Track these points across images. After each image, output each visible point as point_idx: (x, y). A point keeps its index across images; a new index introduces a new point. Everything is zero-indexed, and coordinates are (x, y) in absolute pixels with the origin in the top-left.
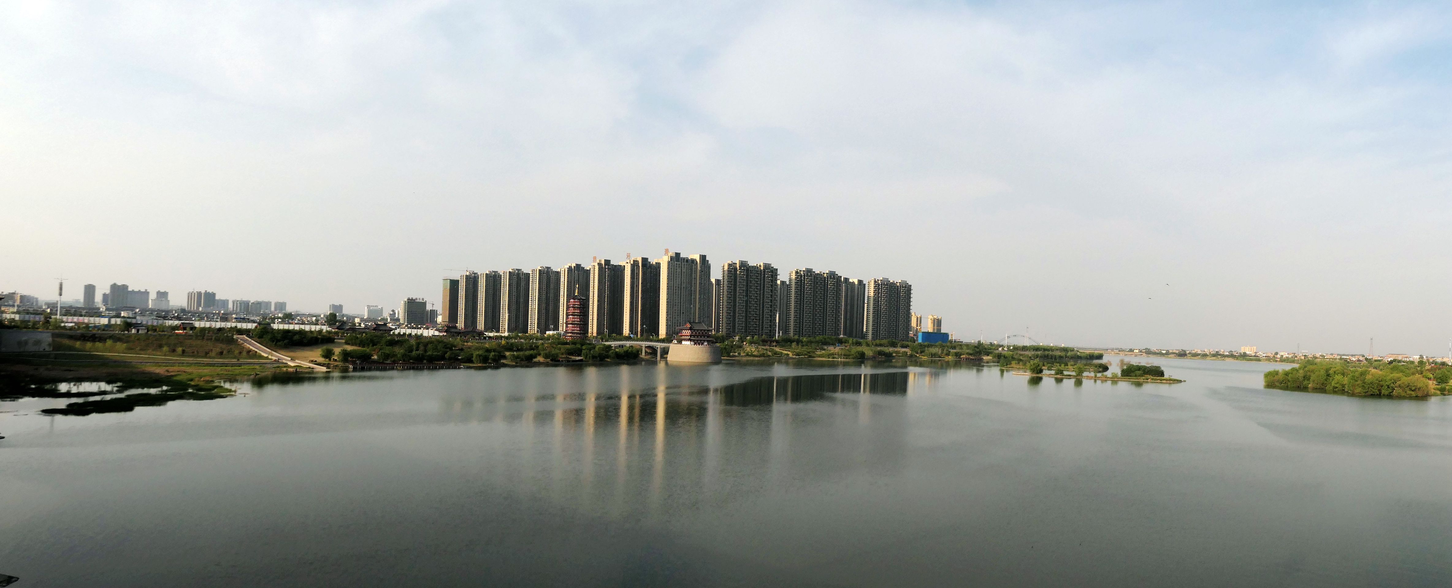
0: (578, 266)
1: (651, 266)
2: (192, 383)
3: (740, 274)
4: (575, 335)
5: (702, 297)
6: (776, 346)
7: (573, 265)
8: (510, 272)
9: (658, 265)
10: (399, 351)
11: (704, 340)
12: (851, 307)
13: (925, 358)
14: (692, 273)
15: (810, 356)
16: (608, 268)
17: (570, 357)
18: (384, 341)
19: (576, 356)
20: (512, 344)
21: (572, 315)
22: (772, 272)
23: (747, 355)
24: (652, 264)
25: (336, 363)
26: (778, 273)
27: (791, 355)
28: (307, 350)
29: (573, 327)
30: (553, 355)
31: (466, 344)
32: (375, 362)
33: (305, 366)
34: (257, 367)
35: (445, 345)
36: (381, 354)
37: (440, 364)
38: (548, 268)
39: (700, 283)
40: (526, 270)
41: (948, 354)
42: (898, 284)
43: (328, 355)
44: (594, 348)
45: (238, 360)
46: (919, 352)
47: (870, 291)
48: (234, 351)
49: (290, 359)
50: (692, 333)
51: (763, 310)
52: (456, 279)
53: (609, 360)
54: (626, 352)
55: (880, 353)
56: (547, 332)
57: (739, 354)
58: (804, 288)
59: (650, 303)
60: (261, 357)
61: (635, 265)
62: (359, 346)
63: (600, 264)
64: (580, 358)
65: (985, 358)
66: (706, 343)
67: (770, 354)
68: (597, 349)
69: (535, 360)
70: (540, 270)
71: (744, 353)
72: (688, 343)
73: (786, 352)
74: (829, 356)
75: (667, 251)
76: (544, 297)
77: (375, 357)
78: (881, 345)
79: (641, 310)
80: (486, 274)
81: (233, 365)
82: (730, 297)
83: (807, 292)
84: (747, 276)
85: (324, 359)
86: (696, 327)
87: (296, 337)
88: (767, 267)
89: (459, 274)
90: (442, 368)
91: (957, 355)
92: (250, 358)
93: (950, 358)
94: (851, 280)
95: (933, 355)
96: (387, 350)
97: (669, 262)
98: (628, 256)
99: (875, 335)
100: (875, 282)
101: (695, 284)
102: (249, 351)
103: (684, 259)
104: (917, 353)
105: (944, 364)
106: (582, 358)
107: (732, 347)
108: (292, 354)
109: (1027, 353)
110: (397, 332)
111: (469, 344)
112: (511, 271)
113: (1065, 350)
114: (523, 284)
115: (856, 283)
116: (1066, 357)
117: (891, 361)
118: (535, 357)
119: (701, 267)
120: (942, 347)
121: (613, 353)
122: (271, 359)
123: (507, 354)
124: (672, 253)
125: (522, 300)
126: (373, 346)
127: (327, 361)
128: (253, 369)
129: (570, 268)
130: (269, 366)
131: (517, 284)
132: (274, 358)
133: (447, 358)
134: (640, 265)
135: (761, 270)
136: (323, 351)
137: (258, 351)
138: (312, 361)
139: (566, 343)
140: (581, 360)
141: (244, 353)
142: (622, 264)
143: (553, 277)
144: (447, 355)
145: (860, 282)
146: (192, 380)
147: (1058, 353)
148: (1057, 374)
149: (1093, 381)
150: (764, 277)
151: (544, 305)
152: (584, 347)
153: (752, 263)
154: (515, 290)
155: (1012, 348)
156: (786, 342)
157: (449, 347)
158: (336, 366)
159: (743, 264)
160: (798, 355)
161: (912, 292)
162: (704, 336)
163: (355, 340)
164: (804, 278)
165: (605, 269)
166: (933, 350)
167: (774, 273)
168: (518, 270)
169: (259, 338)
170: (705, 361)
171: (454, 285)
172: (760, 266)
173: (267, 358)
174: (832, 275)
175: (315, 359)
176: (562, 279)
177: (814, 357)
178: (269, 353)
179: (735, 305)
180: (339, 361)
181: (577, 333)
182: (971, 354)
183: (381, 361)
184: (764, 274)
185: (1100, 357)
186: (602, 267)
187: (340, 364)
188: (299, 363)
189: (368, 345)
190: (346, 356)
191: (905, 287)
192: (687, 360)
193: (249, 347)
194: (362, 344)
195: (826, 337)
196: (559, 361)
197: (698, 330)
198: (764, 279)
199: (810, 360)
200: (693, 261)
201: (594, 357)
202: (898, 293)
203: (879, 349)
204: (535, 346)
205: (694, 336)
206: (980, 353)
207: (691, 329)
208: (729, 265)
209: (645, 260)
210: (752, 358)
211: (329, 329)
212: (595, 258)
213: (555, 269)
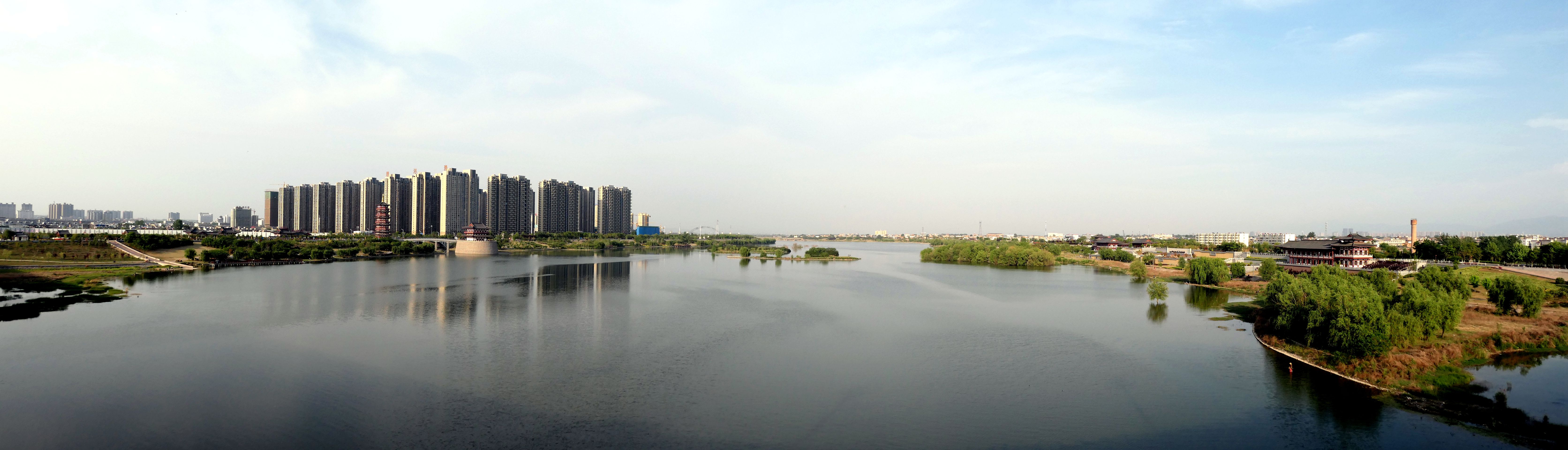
0: (374, 179)
1: (432, 179)
2: (85, 286)
3: (501, 185)
4: (382, 234)
5: (473, 203)
6: (535, 240)
7: (370, 179)
8: (319, 185)
9: (438, 178)
10: (251, 251)
11: (484, 237)
12: (584, 209)
13: (647, 247)
14: (465, 185)
15: (563, 248)
16: (398, 181)
17: (382, 252)
18: (235, 242)
19: (387, 251)
20: (337, 242)
21: (379, 218)
22: (526, 182)
23: (515, 248)
24: (433, 178)
25: (199, 262)
26: (530, 183)
27: (548, 247)
28: (171, 252)
29: (380, 228)
30: (371, 250)
31: (300, 243)
32: (231, 260)
33: (174, 266)
34: (133, 267)
35: (285, 245)
36: (237, 254)
37: (285, 260)
38: (350, 181)
39: (472, 192)
40: (332, 184)
41: (664, 243)
42: (621, 190)
43: (191, 255)
44: (400, 244)
45: (115, 262)
46: (642, 242)
47: (599, 196)
48: (110, 254)
49: (159, 260)
50: (475, 231)
51: (519, 212)
52: (275, 191)
53: (412, 253)
54: (425, 247)
55: (614, 244)
56: (355, 232)
57: (509, 247)
58: (550, 194)
59: (432, 208)
60: (134, 259)
61: (420, 178)
62: (214, 247)
63: (391, 178)
64: (389, 252)
65: (692, 245)
66: (485, 239)
67: (532, 246)
68: (402, 245)
69: (357, 255)
70: (344, 183)
71: (512, 246)
72: (472, 239)
73: (545, 245)
74: (577, 247)
75: (446, 167)
76: (347, 204)
77: (231, 256)
78: (612, 237)
79: (425, 213)
80: (301, 187)
81: (111, 267)
82: (494, 203)
83: (553, 198)
84: (507, 186)
85: (187, 259)
86: (478, 227)
87: (161, 241)
88: (522, 178)
89: (278, 187)
90: (288, 264)
91: (672, 243)
92: (125, 260)
93: (666, 246)
94: (584, 188)
95: (653, 244)
96: (240, 250)
97: (447, 176)
98: (415, 171)
99: (605, 230)
100: (604, 188)
101: (468, 192)
102: (123, 254)
103: (459, 173)
104: (641, 243)
105: (661, 250)
106: (391, 252)
107: (501, 241)
108: (158, 255)
109: (721, 240)
110: (241, 234)
111: (303, 243)
112: (321, 184)
113: (747, 237)
114: (330, 194)
115: (588, 190)
116: (750, 242)
117: (621, 250)
118: (358, 252)
119: (472, 180)
120: (658, 237)
121: (415, 248)
122: (143, 260)
123: (335, 250)
124: (449, 169)
125: (329, 207)
126: (226, 247)
127: (191, 261)
128: (131, 269)
129: (368, 181)
130: (142, 266)
131: (326, 194)
132: (146, 259)
133: (289, 255)
134: (424, 178)
135: (517, 182)
136: (187, 252)
137: (130, 254)
138: (178, 261)
139: (377, 241)
140: (391, 254)
141: (120, 256)
142: (409, 177)
143: (354, 188)
144: (289, 253)
145: (591, 189)
146: (82, 283)
147: (743, 240)
148: (761, 256)
149: (790, 261)
150: (520, 186)
151: (347, 211)
152: (392, 244)
153: (510, 176)
154: (324, 199)
155: (708, 237)
156: (542, 236)
157: (288, 246)
158: (199, 264)
159: (504, 177)
160: (554, 246)
161: (631, 195)
162: (484, 234)
163: (210, 242)
164: (550, 187)
165: (396, 181)
166: (652, 240)
167: (527, 183)
168: (326, 183)
169: (129, 242)
170: (487, 253)
171: (274, 196)
172: (517, 178)
173: (138, 259)
174: (571, 184)
175: (178, 259)
176: (362, 190)
177: (565, 248)
178: (141, 256)
179: (498, 209)
180: (201, 261)
181: (384, 232)
182: (681, 243)
183: (237, 259)
184: (520, 184)
185: (773, 242)
186: (393, 180)
187: (203, 263)
188: (168, 263)
189: (222, 246)
190: (207, 256)
191: (626, 192)
192: (472, 253)
193: (121, 251)
194: (216, 245)
195: (571, 232)
196: (375, 255)
197: (479, 229)
198: (520, 188)
199: (563, 251)
200: (466, 175)
201: (401, 251)
202: (621, 197)
203: (612, 240)
204: (355, 243)
205: (477, 234)
206: (687, 241)
207: (474, 228)
208: (493, 178)
209: (428, 174)
210: (518, 250)
211: (185, 233)
212: (388, 173)
213: (356, 182)
